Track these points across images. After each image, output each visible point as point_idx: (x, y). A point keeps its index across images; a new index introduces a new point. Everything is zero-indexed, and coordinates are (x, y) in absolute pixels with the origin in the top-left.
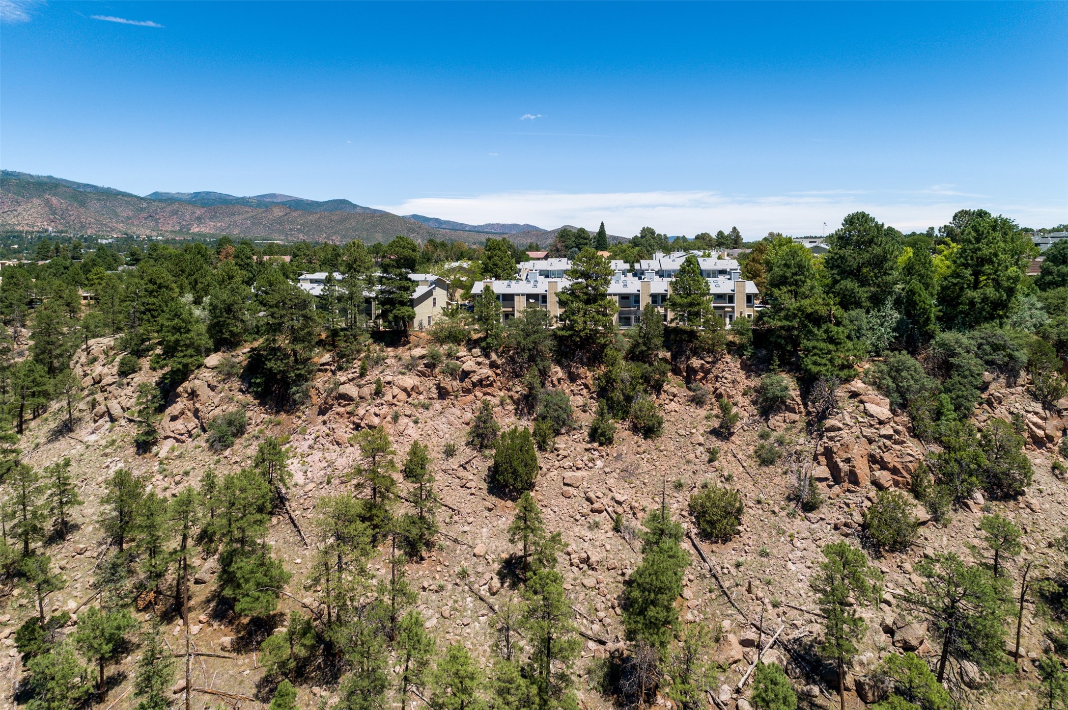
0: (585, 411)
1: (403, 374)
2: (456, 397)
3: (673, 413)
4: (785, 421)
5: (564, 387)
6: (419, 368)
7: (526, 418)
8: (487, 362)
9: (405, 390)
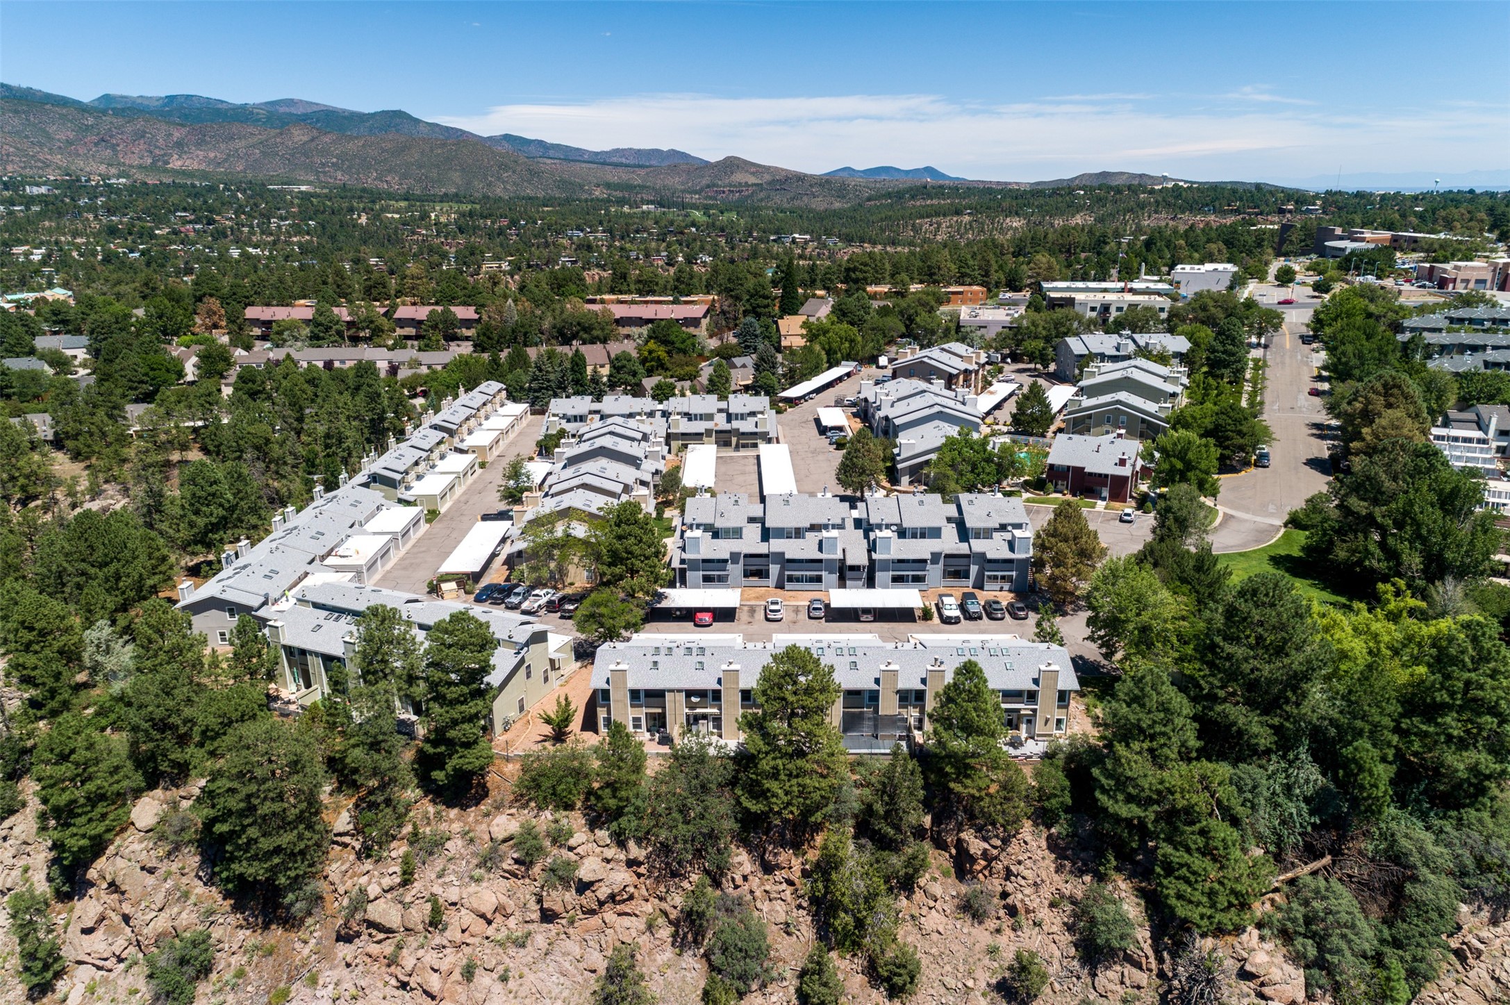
0: (789, 934)
1: (478, 880)
2: (572, 922)
3: (935, 936)
4: (1122, 983)
5: (754, 888)
6: (505, 866)
7: (691, 953)
8: (622, 857)
9: (483, 916)
